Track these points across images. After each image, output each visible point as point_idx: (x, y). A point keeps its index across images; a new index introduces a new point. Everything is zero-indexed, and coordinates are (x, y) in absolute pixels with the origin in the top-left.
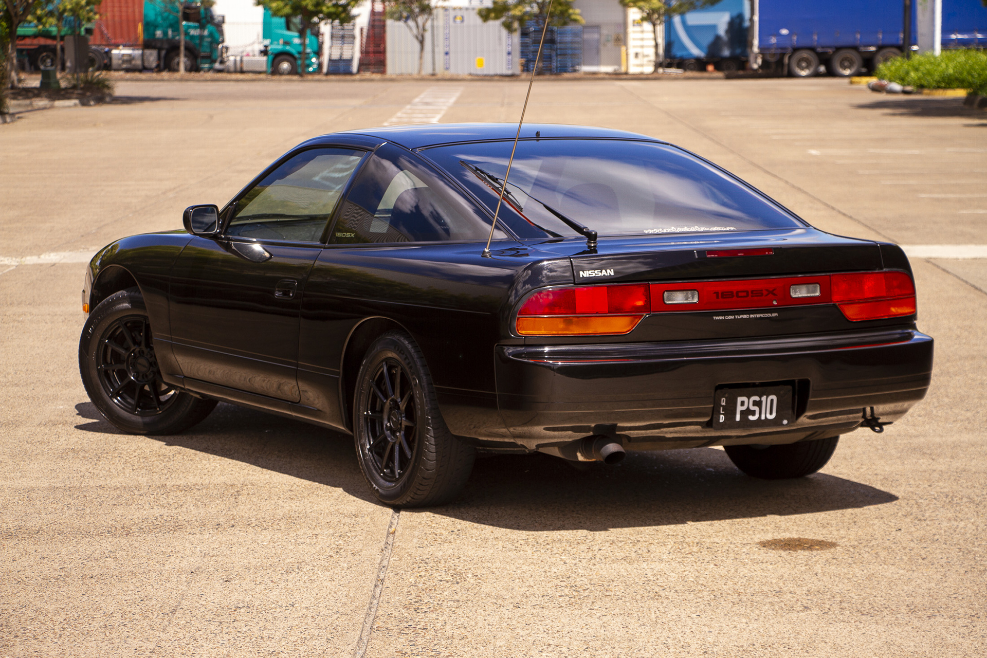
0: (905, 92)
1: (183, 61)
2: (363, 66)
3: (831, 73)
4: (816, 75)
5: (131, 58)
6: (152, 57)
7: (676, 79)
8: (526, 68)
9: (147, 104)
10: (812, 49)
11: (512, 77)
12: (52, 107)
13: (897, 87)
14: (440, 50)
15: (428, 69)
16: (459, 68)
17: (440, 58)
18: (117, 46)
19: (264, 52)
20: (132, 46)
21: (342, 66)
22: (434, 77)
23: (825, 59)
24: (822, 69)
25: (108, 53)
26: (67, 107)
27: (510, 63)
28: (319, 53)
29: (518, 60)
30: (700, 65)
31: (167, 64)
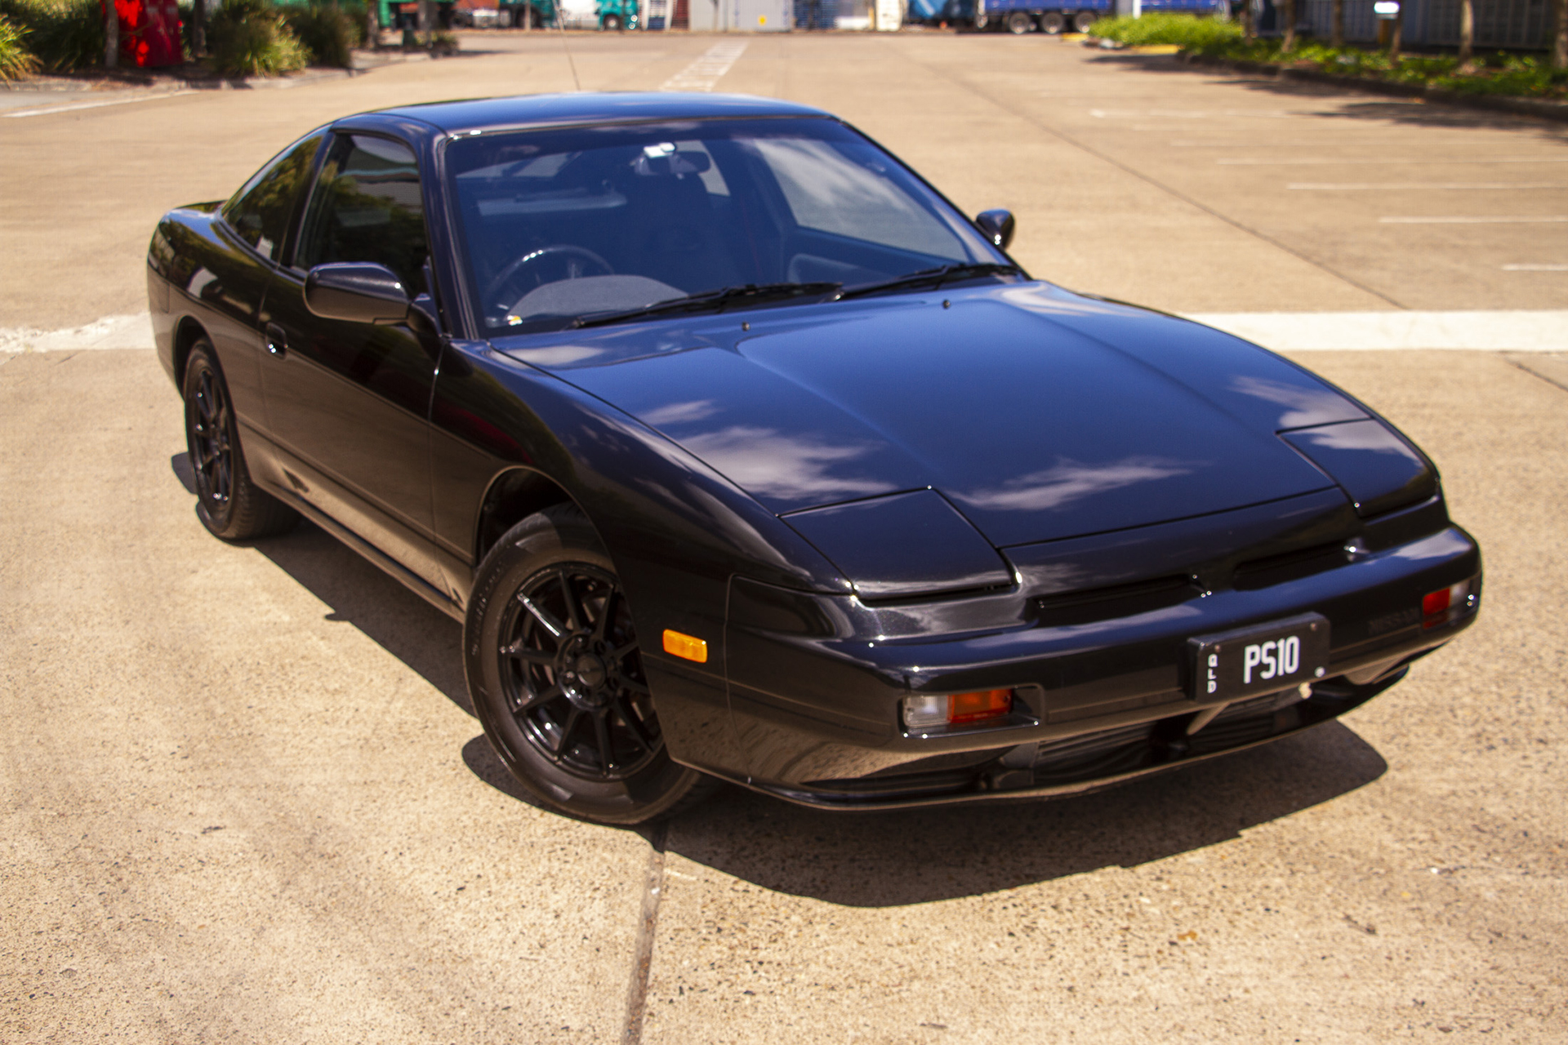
0: (1115, 49)
1: (528, 20)
2: (674, 23)
3: (1040, 30)
4: (1028, 32)
5: (488, 19)
6: (506, 17)
7: (918, 34)
8: (798, 24)
9: (486, 58)
10: (1026, 11)
11: (788, 32)
12: (404, 61)
13: (1107, 43)
14: (731, 10)
15: (720, 27)
16: (747, 25)
17: (731, 18)
18: (477, 8)
19: (597, 13)
20: (490, 8)
21: (657, 23)
22: (726, 33)
23: (1036, 20)
24: (1033, 27)
25: (471, 16)
26: (418, 60)
27: (786, 22)
28: (637, 12)
29: (791, 19)
30: (934, 23)
31: (517, 23)
